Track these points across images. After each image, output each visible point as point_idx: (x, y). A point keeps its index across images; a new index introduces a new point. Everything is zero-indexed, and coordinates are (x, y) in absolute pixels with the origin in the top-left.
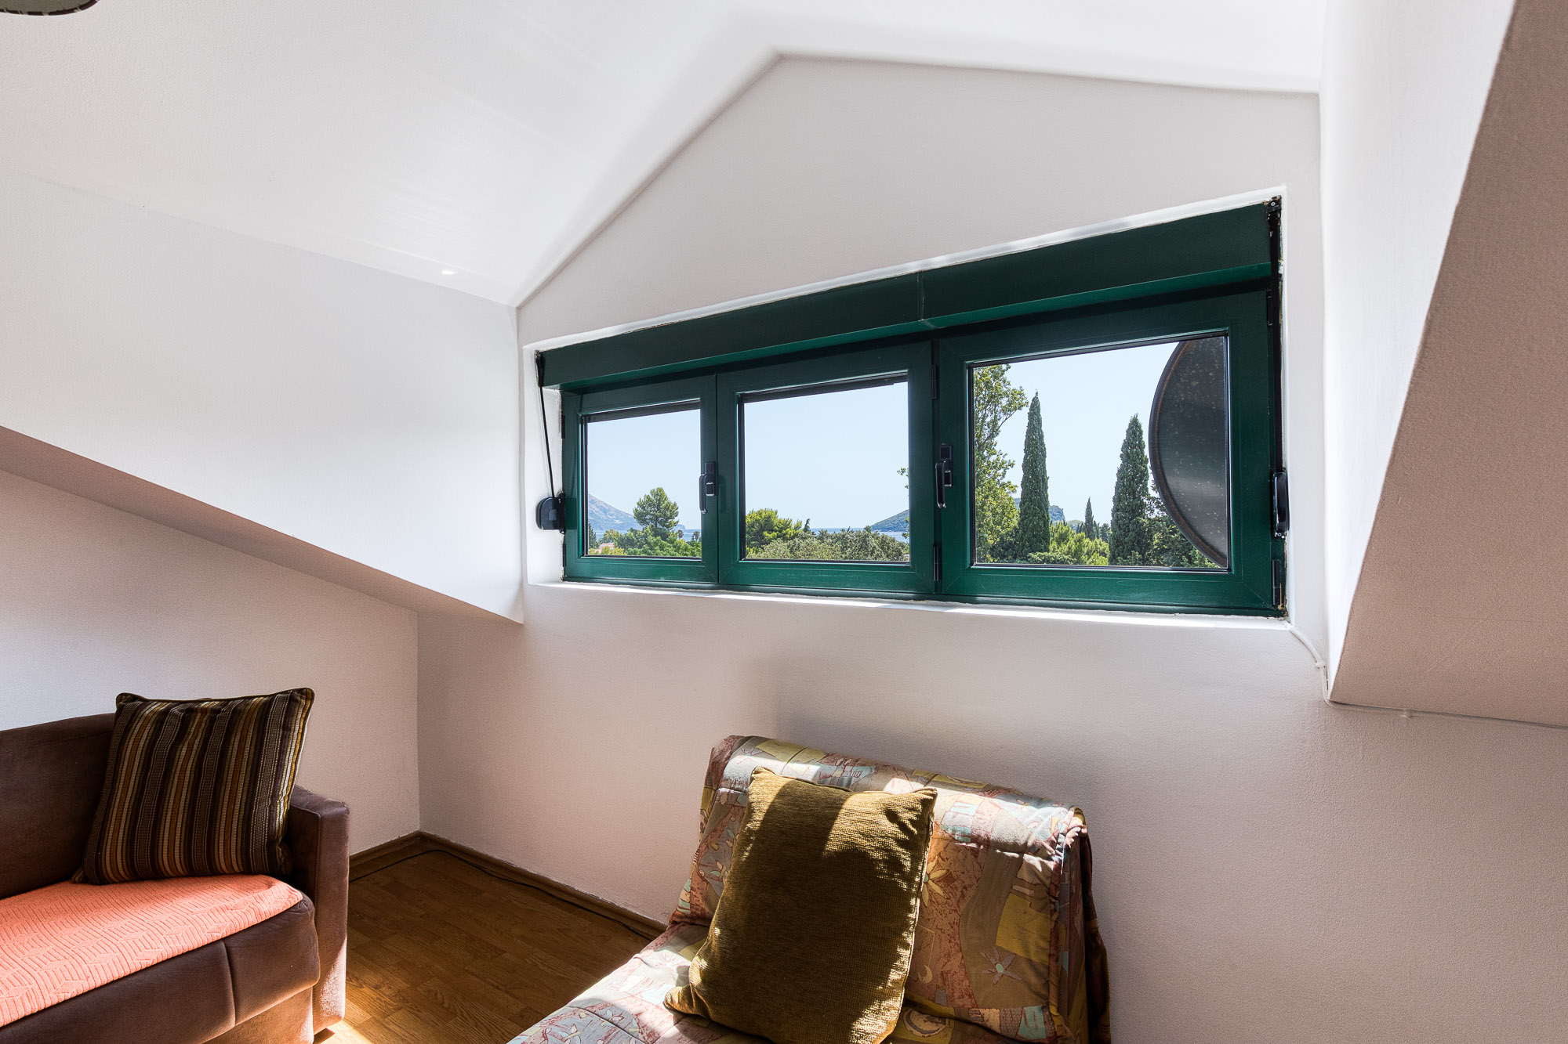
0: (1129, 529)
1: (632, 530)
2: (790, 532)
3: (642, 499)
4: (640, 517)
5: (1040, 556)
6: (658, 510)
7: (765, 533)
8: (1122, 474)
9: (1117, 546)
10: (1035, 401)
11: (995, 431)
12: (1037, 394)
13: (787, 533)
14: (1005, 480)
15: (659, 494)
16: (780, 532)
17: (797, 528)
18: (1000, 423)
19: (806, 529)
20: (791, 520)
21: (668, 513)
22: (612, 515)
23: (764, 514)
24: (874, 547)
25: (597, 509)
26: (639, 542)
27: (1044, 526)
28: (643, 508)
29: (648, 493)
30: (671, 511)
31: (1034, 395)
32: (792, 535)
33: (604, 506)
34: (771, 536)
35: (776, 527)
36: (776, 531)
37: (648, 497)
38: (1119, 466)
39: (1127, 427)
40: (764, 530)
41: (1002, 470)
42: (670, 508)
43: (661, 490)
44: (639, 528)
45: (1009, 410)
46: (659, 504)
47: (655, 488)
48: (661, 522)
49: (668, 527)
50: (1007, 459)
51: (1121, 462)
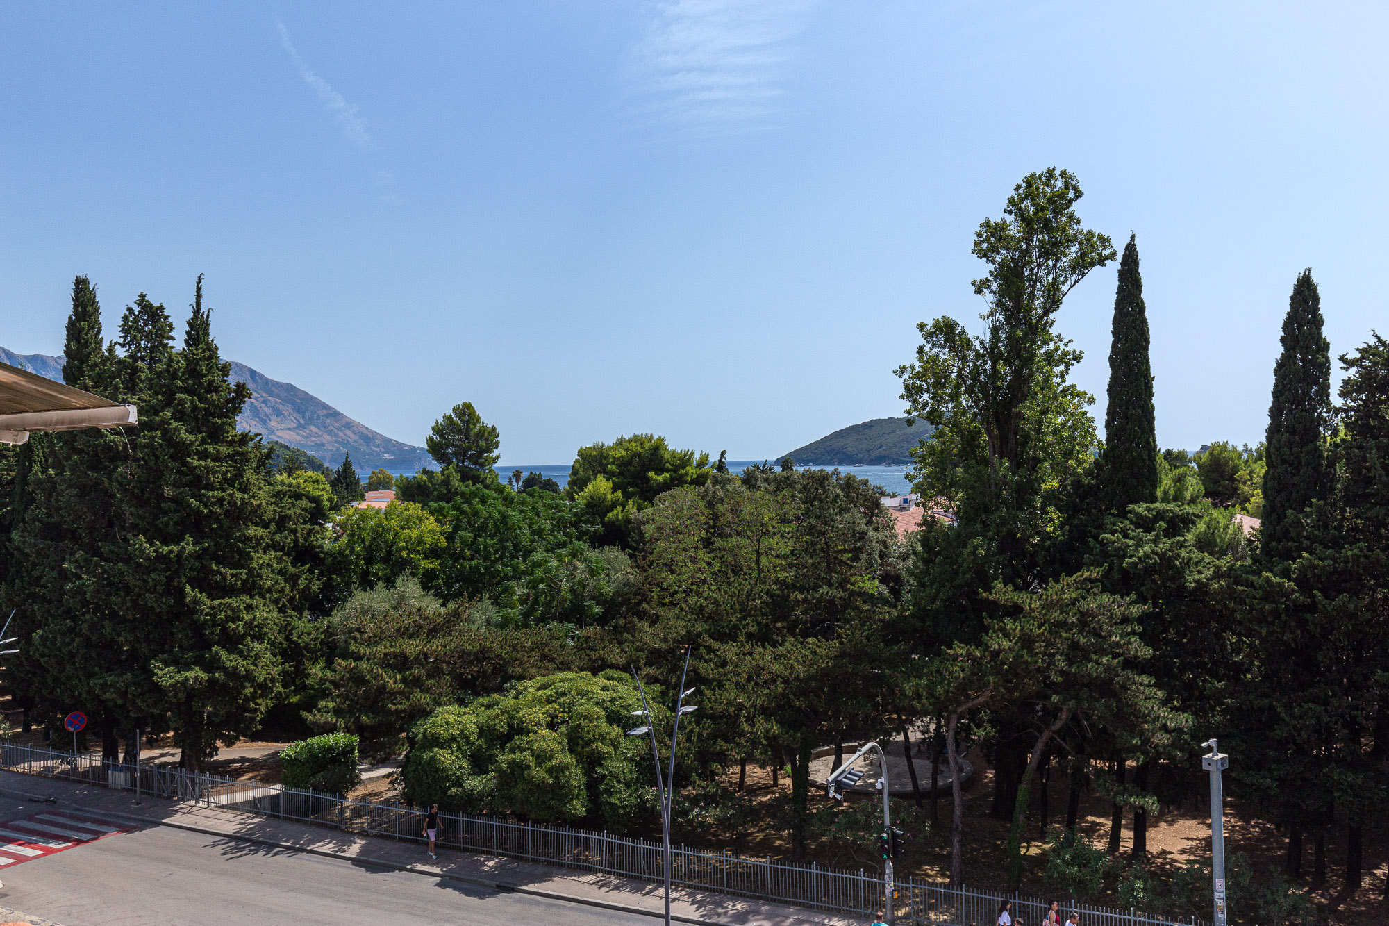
0: (1300, 462)
1: (425, 472)
2: (692, 471)
3: (441, 421)
4: (436, 449)
5: (1148, 510)
6: (466, 438)
7: (652, 475)
8: (1282, 369)
9: (1279, 492)
10: (1131, 251)
11: (1053, 302)
12: (1133, 238)
13: (687, 474)
14: (1068, 383)
15: (466, 413)
16: (675, 471)
17: (701, 464)
18: (1064, 288)
19: (721, 466)
20: (692, 453)
21: (482, 443)
22: (378, 446)
23: (647, 446)
24: (837, 496)
25: (353, 437)
26: (435, 489)
27: (1149, 460)
28: (442, 436)
29: (449, 412)
30: (486, 440)
31: (1128, 241)
32: (695, 476)
33: (366, 432)
34: (660, 478)
35: (668, 465)
36: (668, 471)
37: (450, 418)
38: (1279, 356)
39: (1291, 292)
40: (649, 470)
41: (1062, 367)
42: (486, 435)
43: (468, 406)
44: (436, 467)
45: (1081, 266)
46: (468, 429)
47: (461, 403)
48: (470, 458)
49: (482, 465)
50: (1070, 348)
51: (1282, 350)
